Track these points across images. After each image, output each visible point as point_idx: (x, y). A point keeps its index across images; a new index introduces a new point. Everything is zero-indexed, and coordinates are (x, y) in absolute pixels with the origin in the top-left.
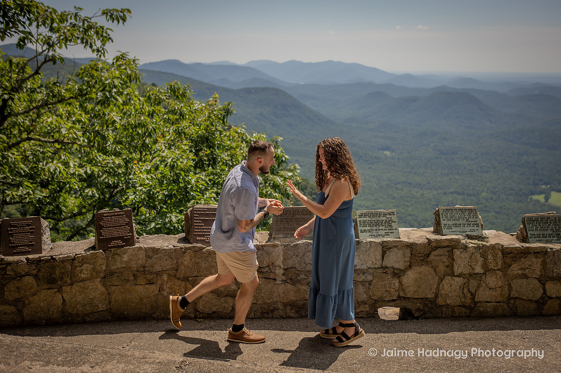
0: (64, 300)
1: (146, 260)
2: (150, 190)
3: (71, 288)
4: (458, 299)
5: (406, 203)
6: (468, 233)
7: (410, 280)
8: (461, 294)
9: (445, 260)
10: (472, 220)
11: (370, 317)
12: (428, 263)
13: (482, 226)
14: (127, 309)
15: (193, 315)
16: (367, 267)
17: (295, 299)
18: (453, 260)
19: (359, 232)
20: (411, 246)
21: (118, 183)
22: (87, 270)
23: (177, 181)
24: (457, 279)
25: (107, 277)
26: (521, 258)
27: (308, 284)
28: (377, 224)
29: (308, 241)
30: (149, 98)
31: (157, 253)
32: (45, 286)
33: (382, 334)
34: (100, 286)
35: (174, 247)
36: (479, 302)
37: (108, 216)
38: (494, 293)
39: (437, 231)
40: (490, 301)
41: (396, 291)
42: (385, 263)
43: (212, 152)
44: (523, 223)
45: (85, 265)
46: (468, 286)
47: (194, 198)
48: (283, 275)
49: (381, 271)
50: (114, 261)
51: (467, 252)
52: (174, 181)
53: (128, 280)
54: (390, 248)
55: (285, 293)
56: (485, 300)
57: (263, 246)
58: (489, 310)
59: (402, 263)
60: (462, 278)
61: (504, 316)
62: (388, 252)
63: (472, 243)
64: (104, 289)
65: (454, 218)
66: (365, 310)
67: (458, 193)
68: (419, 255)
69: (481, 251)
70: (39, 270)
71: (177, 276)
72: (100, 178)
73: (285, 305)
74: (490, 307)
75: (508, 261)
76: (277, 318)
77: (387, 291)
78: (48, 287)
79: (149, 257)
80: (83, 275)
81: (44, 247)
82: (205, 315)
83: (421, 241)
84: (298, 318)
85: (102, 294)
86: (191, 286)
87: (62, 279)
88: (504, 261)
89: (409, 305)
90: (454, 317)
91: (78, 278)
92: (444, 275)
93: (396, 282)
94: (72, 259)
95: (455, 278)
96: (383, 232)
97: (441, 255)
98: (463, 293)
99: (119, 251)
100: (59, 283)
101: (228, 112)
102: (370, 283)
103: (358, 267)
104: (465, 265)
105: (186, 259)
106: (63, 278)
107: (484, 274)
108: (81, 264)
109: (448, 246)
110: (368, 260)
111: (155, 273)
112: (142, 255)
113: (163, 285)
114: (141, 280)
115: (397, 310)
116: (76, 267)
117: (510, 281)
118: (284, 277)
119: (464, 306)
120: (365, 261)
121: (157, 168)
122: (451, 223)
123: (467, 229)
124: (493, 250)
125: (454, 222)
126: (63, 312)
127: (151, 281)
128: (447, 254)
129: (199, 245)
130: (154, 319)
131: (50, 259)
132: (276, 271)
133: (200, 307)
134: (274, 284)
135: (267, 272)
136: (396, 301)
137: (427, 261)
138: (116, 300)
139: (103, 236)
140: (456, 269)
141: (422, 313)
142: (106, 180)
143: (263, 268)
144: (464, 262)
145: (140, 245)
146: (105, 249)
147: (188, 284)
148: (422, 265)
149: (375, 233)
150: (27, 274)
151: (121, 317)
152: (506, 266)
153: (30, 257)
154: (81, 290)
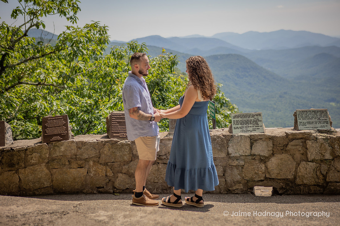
0: (20, 179)
1: (77, 150)
3: (25, 170)
4: (313, 180)
6: (319, 128)
7: (274, 164)
8: (315, 176)
9: (300, 149)
10: (323, 119)
11: (244, 193)
12: (287, 152)
13: (331, 123)
14: (65, 186)
15: (112, 191)
16: (239, 154)
18: (307, 149)
19: (233, 129)
20: (272, 138)
22: (35, 157)
24: (310, 164)
25: (50, 162)
28: (247, 122)
31: (85, 145)
32: (7, 169)
34: (45, 169)
35: (97, 141)
36: (330, 182)
37: (51, 120)
39: (296, 128)
40: (339, 181)
41: (263, 173)
42: (253, 152)
45: (34, 154)
46: (320, 169)
49: (250, 158)
50: (55, 151)
51: (317, 143)
54: (256, 140)
56: (335, 180)
58: (338, 188)
59: (266, 152)
60: (315, 163)
62: (255, 143)
63: (321, 136)
64: (48, 171)
65: (308, 118)
66: (239, 188)
68: (279, 145)
69: (329, 142)
70: (3, 158)
71: (100, 162)
77: (256, 173)
78: (9, 169)
79: (80, 148)
80: (33, 161)
81: (7, 142)
82: (121, 191)
83: (281, 135)
85: (47, 175)
86: (110, 170)
90: (310, 194)
91: (29, 163)
92: (300, 161)
93: (263, 167)
94: (25, 150)
95: (309, 163)
96: (251, 129)
97: (297, 145)
98: (316, 175)
99: (58, 144)
100: (17, 166)
101: (174, 63)
102: (243, 167)
103: (233, 155)
104: (316, 153)
105: (106, 150)
106: (19, 163)
107: (333, 160)
108: (31, 153)
109: (302, 138)
110: (240, 150)
111: (84, 159)
112: (74, 147)
113: (90, 168)
116: (28, 155)
119: (318, 186)
120: (237, 150)
122: (305, 121)
123: (318, 125)
124: (339, 141)
125: (308, 121)
126: (19, 187)
127: (81, 165)
128: (301, 144)
129: (115, 139)
130: (84, 193)
131: (10, 150)
133: (117, 184)
135: (165, 159)
136: (265, 181)
137: (286, 150)
138: (57, 179)
139: (47, 133)
140: (309, 155)
141: (285, 191)
142: (83, 117)
143: (162, 156)
144: (316, 150)
145: (73, 140)
146: (48, 142)
147: (107, 167)
148: (283, 153)
149: (245, 129)
151: (61, 191)
154: (32, 172)
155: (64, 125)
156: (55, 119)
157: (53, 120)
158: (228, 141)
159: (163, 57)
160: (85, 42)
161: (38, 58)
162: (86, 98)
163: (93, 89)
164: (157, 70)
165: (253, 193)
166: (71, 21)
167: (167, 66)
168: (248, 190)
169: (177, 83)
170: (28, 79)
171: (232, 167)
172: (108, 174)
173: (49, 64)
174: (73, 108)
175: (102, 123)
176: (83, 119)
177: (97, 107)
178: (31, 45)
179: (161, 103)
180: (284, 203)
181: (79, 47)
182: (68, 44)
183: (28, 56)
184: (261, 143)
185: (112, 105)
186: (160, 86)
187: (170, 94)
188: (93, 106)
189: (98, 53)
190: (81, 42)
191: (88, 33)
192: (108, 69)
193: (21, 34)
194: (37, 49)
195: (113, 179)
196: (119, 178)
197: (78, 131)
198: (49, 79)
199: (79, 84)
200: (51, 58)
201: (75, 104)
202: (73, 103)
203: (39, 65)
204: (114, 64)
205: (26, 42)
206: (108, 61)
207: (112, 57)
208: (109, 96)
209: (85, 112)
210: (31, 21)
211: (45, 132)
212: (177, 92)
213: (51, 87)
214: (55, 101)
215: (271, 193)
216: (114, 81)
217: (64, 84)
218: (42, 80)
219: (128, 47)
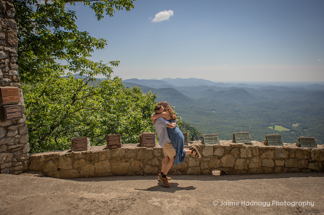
0: (95, 168)
1: (125, 153)
2: (126, 126)
3: (98, 163)
4: (242, 167)
5: (221, 130)
6: (245, 142)
7: (224, 160)
9: (237, 152)
10: (247, 137)
11: (209, 174)
13: (251, 139)
14: (118, 172)
15: (142, 174)
16: (208, 155)
17: (181, 168)
18: (240, 152)
19: (205, 142)
20: (224, 147)
21: (115, 124)
22: (103, 157)
23: (136, 123)
25: (111, 159)
26: (266, 151)
27: (186, 162)
28: (211, 139)
30: (126, 92)
31: (129, 151)
33: (214, 181)
34: (108, 163)
35: (136, 148)
36: (251, 168)
37: (111, 137)
38: (256, 165)
39: (234, 142)
41: (219, 164)
42: (214, 154)
43: (149, 112)
44: (266, 138)
45: (103, 155)
46: (246, 162)
47: (142, 129)
49: (213, 157)
50: (114, 153)
51: (245, 149)
52: (135, 123)
53: (119, 161)
54: (216, 148)
56: (253, 167)
59: (221, 154)
60: (244, 159)
61: (260, 173)
62: (216, 150)
63: (247, 146)
64: (110, 164)
65: (240, 136)
66: (207, 172)
67: (240, 126)
68: (227, 151)
69: (251, 149)
70: (86, 157)
71: (137, 159)
73: (177, 170)
74: (254, 170)
75: (261, 152)
76: (174, 175)
77: (215, 164)
78: (89, 163)
79: (127, 152)
80: (102, 159)
81: (88, 148)
82: (147, 174)
83: (228, 145)
84: (182, 175)
85: (109, 166)
87: (94, 160)
89: (224, 170)
90: (241, 174)
91: (100, 160)
92: (237, 158)
93: (219, 161)
94: (98, 153)
95: (241, 159)
96: (214, 142)
98: (244, 165)
99: (115, 150)
100: (93, 161)
101: (155, 97)
102: (209, 161)
103: (204, 155)
104: (245, 154)
105: (140, 153)
107: (252, 157)
108: (101, 155)
109: (238, 147)
110: (208, 153)
111: (129, 158)
112: (124, 151)
113: (131, 162)
115: (220, 171)
116: (99, 156)
117: (262, 160)
119: (245, 170)
121: (129, 118)
122: (239, 138)
123: (246, 140)
124: (255, 148)
125: (240, 138)
126: (94, 172)
127: (127, 161)
128: (238, 150)
129: (145, 147)
130: (128, 175)
131: (90, 153)
133: (145, 171)
136: (220, 168)
137: (230, 153)
138: (114, 168)
140: (241, 156)
141: (229, 173)
145: (123, 147)
146: (110, 149)
147: (140, 162)
149: (211, 142)
150: (82, 158)
151: (116, 174)
152: (260, 154)
153: (83, 152)
154: (101, 164)
155: (118, 140)
156: (114, 137)
158: (202, 148)
165: (212, 174)
171: (204, 161)
172: (141, 165)
184: (218, 150)
195: (143, 168)
196: (146, 167)
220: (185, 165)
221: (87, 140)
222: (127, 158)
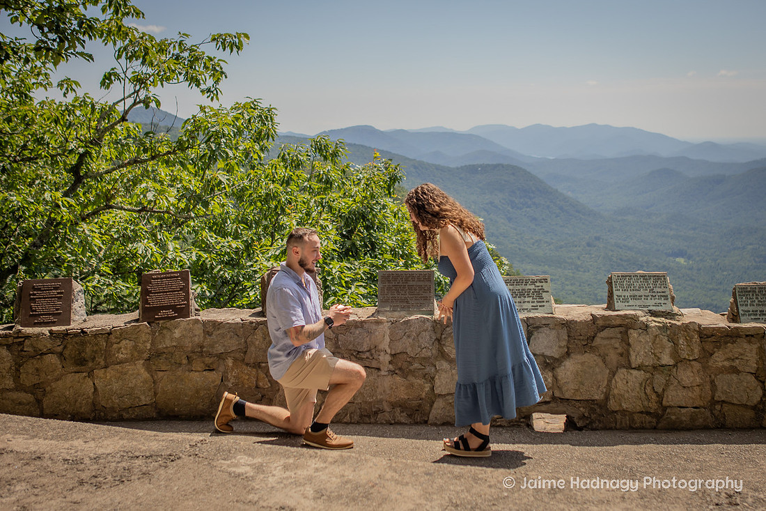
0: (95, 389)
1: (205, 338)
3: (106, 371)
4: (639, 402)
6: (651, 308)
7: (569, 373)
8: (643, 395)
9: (617, 345)
10: (659, 290)
11: (513, 425)
12: (593, 349)
13: (673, 298)
14: (179, 405)
17: (406, 397)
18: (629, 345)
20: (567, 325)
22: (126, 348)
24: (635, 372)
25: (154, 358)
26: (726, 343)
27: (425, 376)
28: (522, 294)
29: (424, 316)
31: (218, 329)
32: (72, 369)
34: (142, 371)
35: (242, 320)
36: (670, 407)
37: (157, 279)
38: (690, 394)
39: (610, 307)
40: (684, 405)
44: (733, 294)
45: (124, 342)
46: (652, 383)
48: (390, 362)
50: (163, 337)
51: (648, 334)
53: (180, 364)
54: (538, 328)
55: (392, 388)
56: (678, 404)
57: (362, 322)
58: (684, 418)
59: (555, 349)
60: (643, 372)
61: (705, 428)
62: (535, 333)
63: (655, 321)
64: (148, 375)
65: (632, 287)
68: (579, 338)
69: (668, 332)
70: (65, 347)
71: (246, 361)
72: (213, 269)
73: (393, 405)
74: (685, 415)
75: (709, 347)
76: (382, 423)
78: (76, 369)
79: (210, 334)
80: (121, 356)
81: (74, 317)
83: (583, 318)
84: (411, 424)
85: (145, 382)
86: (264, 375)
87: (93, 359)
88: (703, 349)
90: (634, 428)
91: (114, 359)
92: (617, 368)
93: (548, 376)
94: (108, 333)
95: (632, 371)
96: (529, 306)
97: (612, 338)
98: (645, 393)
99: (168, 324)
100: (90, 364)
104: (646, 353)
105: (259, 338)
106: (95, 357)
107: (675, 366)
108: (118, 340)
109: (620, 326)
111: (216, 355)
112: (199, 331)
113: (227, 373)
114: (198, 365)
115: (561, 418)
116: (112, 344)
117: (713, 376)
118: (391, 367)
119: (648, 413)
122: (627, 294)
123: (653, 302)
124: (686, 331)
125: (632, 293)
126: (93, 404)
127: (211, 366)
128: (619, 336)
131: (79, 333)
132: (380, 357)
134: (378, 376)
135: (367, 358)
136: (552, 404)
137: (591, 347)
138: (164, 391)
139: (149, 304)
140: (633, 358)
141: (588, 422)
142: (222, 273)
143: (362, 352)
144: (645, 348)
145: (197, 317)
146: (151, 321)
147: (259, 371)
148: (586, 352)
149: (518, 306)
150: (51, 352)
151: (171, 414)
152: (707, 355)
153: (54, 328)
154: (119, 375)
155: (181, 289)
156: (166, 278)
157: (161, 278)
159: (375, 167)
160: (233, 135)
161: (146, 161)
162: (230, 239)
163: (244, 221)
164: (364, 191)
165: (530, 426)
166: (208, 97)
167: (381, 183)
168: (522, 420)
169: (400, 215)
170: (124, 199)
172: (261, 384)
173: (163, 172)
174: (205, 256)
175: (257, 287)
176: (221, 277)
177: (249, 255)
178: (133, 138)
179: (368, 251)
180: (587, 444)
181: (220, 144)
182: (201, 136)
183: (127, 156)
184: (546, 334)
185: (277, 253)
186: (368, 220)
187: (386, 235)
188: (243, 253)
189: (256, 156)
190: (224, 135)
191: (237, 119)
192: (272, 187)
193: (116, 116)
194: (143, 144)
195: (269, 393)
197: (212, 299)
198: (161, 201)
199: (218, 211)
200: (167, 162)
201: (207, 248)
202: (203, 246)
203: (146, 174)
204: (284, 177)
205: (124, 132)
206: (274, 171)
207: (282, 164)
208: (273, 236)
209: (227, 263)
210: (136, 94)
211: (146, 302)
212: (399, 232)
213: (166, 216)
214: (171, 241)
215: (563, 426)
216: (282, 208)
217: (189, 211)
218: (150, 202)
219: (311, 146)
220: (422, 388)
221: (70, 290)
222: (210, 355)
